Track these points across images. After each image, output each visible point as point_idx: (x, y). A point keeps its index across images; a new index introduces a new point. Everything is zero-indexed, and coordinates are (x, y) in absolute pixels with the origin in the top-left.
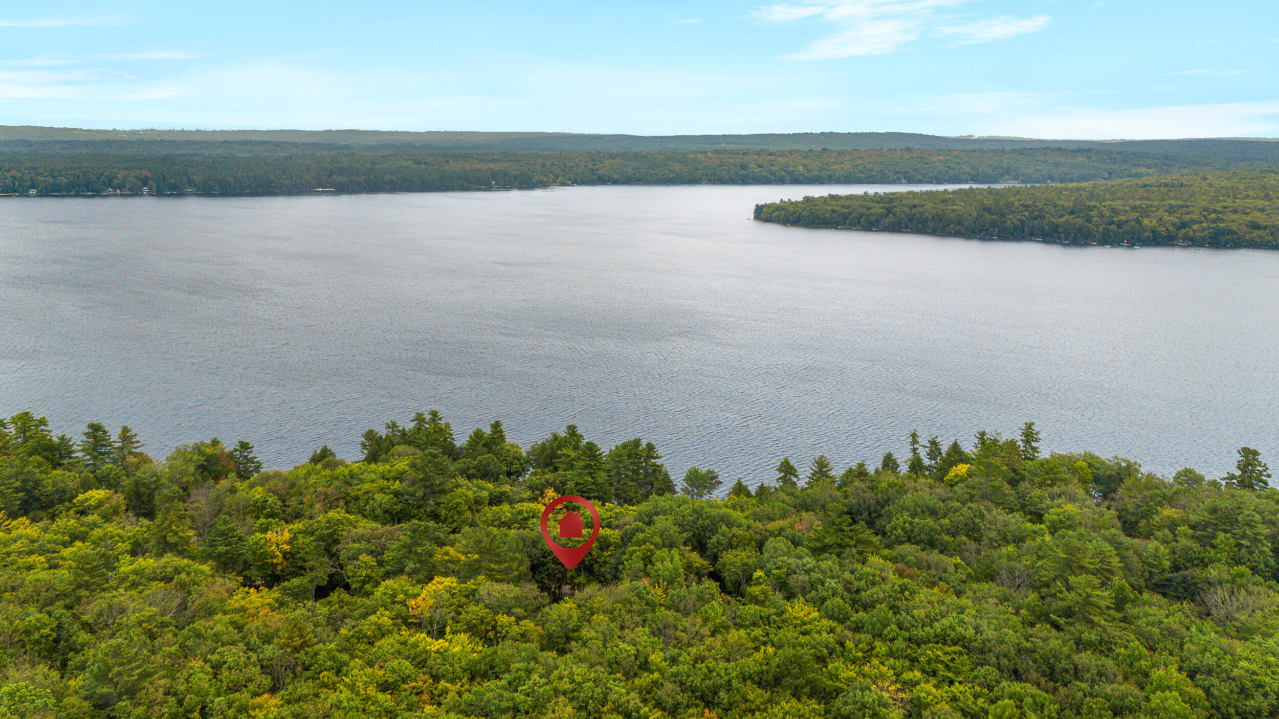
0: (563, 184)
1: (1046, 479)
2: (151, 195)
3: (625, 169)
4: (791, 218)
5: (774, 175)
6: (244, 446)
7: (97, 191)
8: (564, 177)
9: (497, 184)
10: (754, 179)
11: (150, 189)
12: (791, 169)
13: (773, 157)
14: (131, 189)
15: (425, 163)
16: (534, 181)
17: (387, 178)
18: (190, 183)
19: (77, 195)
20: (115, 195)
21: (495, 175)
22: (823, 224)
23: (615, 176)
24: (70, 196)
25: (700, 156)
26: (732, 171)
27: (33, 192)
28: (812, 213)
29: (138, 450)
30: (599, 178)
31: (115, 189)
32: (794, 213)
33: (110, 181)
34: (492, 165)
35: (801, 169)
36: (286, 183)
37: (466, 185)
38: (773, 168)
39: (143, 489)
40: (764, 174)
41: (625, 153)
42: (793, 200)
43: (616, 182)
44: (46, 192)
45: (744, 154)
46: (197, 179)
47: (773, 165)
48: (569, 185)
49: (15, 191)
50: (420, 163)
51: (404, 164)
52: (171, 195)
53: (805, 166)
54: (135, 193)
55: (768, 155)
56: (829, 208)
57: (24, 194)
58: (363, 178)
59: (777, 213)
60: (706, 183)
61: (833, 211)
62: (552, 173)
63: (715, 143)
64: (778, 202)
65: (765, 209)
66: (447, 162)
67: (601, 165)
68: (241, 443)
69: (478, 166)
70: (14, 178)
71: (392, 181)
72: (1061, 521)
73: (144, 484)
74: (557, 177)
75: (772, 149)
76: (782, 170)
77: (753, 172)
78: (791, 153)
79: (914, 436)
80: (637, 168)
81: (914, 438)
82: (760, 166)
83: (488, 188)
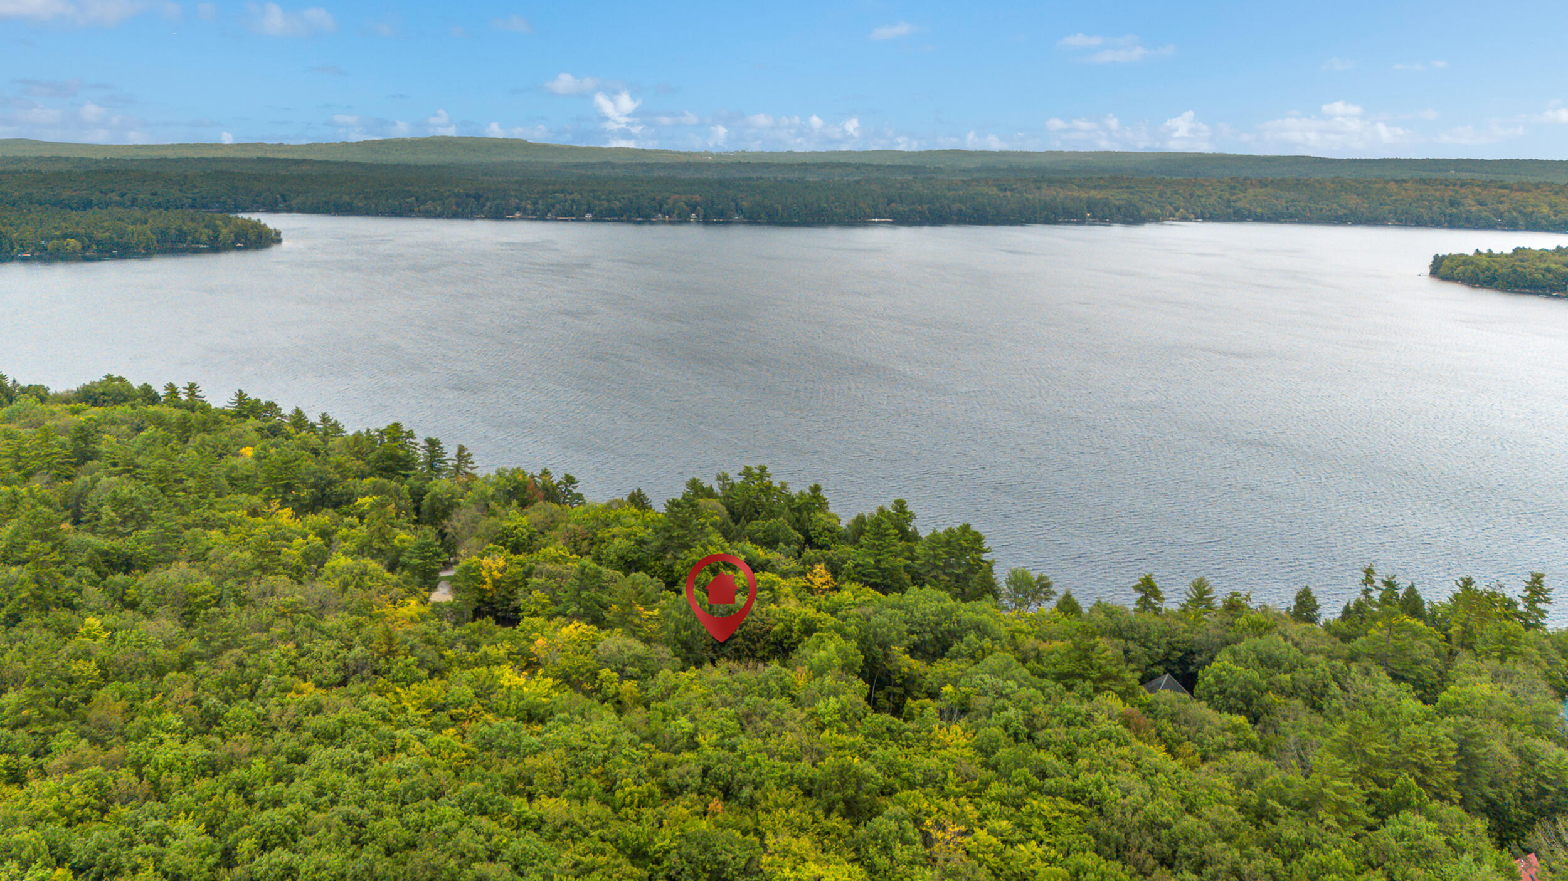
0: (1184, 219)
1: (1492, 650)
2: (698, 222)
3: (1275, 201)
4: (1481, 276)
5: (1500, 216)
6: (570, 480)
7: (646, 216)
8: (1187, 210)
9: (1093, 216)
10: (1468, 220)
11: (697, 215)
12: (1530, 209)
13: (1506, 191)
14: (679, 215)
15: (1012, 190)
16: (1143, 213)
17: (955, 207)
18: (738, 209)
19: (629, 221)
20: (664, 222)
21: (1091, 205)
22: (1529, 288)
23: (1259, 210)
24: (622, 221)
25: (1393, 187)
26: (1435, 208)
27: (588, 216)
28: (1515, 272)
29: (473, 472)
30: (1235, 212)
31: (664, 215)
32: (1488, 269)
33: (661, 207)
34: (1093, 193)
35: (1545, 210)
36: (839, 211)
37: (1052, 217)
38: (1502, 207)
39: (437, 505)
40: (1484, 214)
41: (1283, 180)
42: (1496, 251)
43: (1260, 219)
44: (602, 216)
45: (1462, 186)
46: (745, 204)
47: (1501, 202)
48: (1190, 220)
49: (573, 215)
50: (1006, 190)
51: (986, 189)
52: (718, 223)
53: (1552, 206)
54: (683, 220)
55: (1500, 188)
56: (1543, 265)
57: (580, 219)
58: (926, 206)
59: (1461, 269)
60: (1394, 225)
61: (1548, 270)
62: (1171, 204)
63: (1440, 170)
64: (1471, 253)
65: (1446, 262)
66: (1039, 188)
67: (1242, 195)
68: (567, 476)
69: (1076, 194)
70: (573, 201)
71: (960, 211)
72: (1457, 704)
73: (441, 500)
74: (1177, 209)
75: (1511, 180)
76: (1514, 209)
77: (1470, 212)
78: (1537, 186)
79: (1369, 572)
80: (1293, 201)
81: (1368, 575)
82: (1481, 203)
83: (1081, 221)
